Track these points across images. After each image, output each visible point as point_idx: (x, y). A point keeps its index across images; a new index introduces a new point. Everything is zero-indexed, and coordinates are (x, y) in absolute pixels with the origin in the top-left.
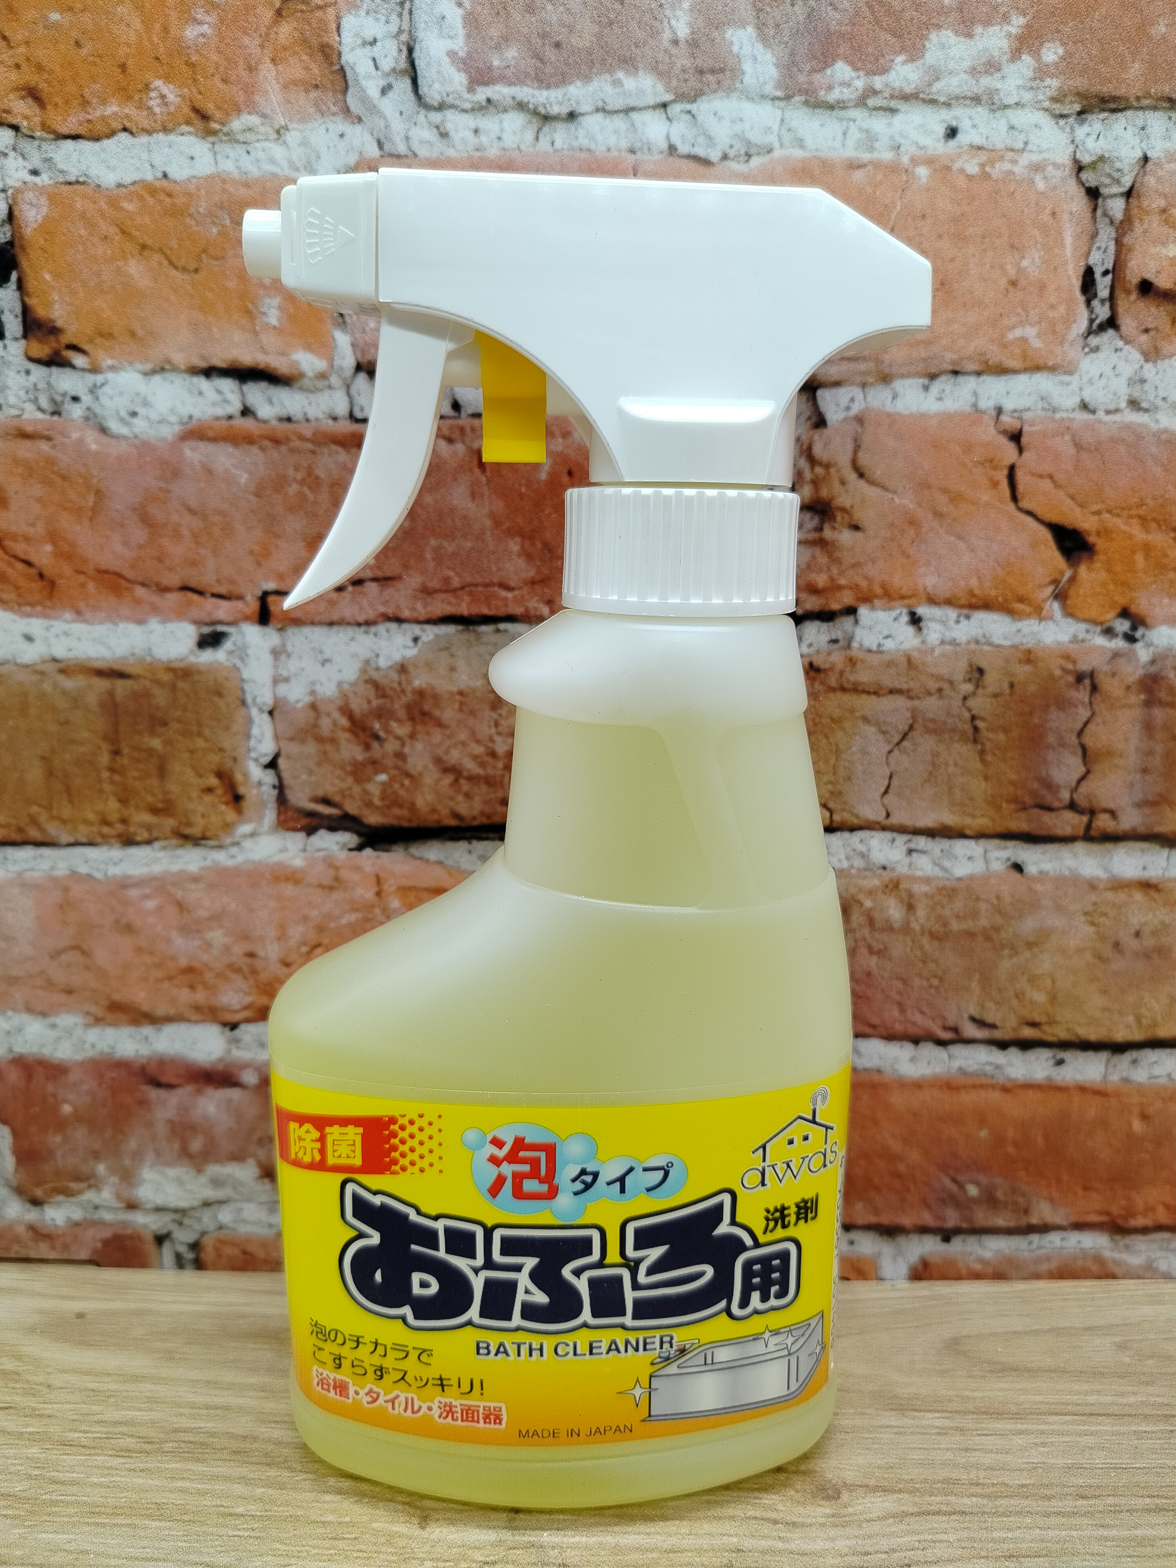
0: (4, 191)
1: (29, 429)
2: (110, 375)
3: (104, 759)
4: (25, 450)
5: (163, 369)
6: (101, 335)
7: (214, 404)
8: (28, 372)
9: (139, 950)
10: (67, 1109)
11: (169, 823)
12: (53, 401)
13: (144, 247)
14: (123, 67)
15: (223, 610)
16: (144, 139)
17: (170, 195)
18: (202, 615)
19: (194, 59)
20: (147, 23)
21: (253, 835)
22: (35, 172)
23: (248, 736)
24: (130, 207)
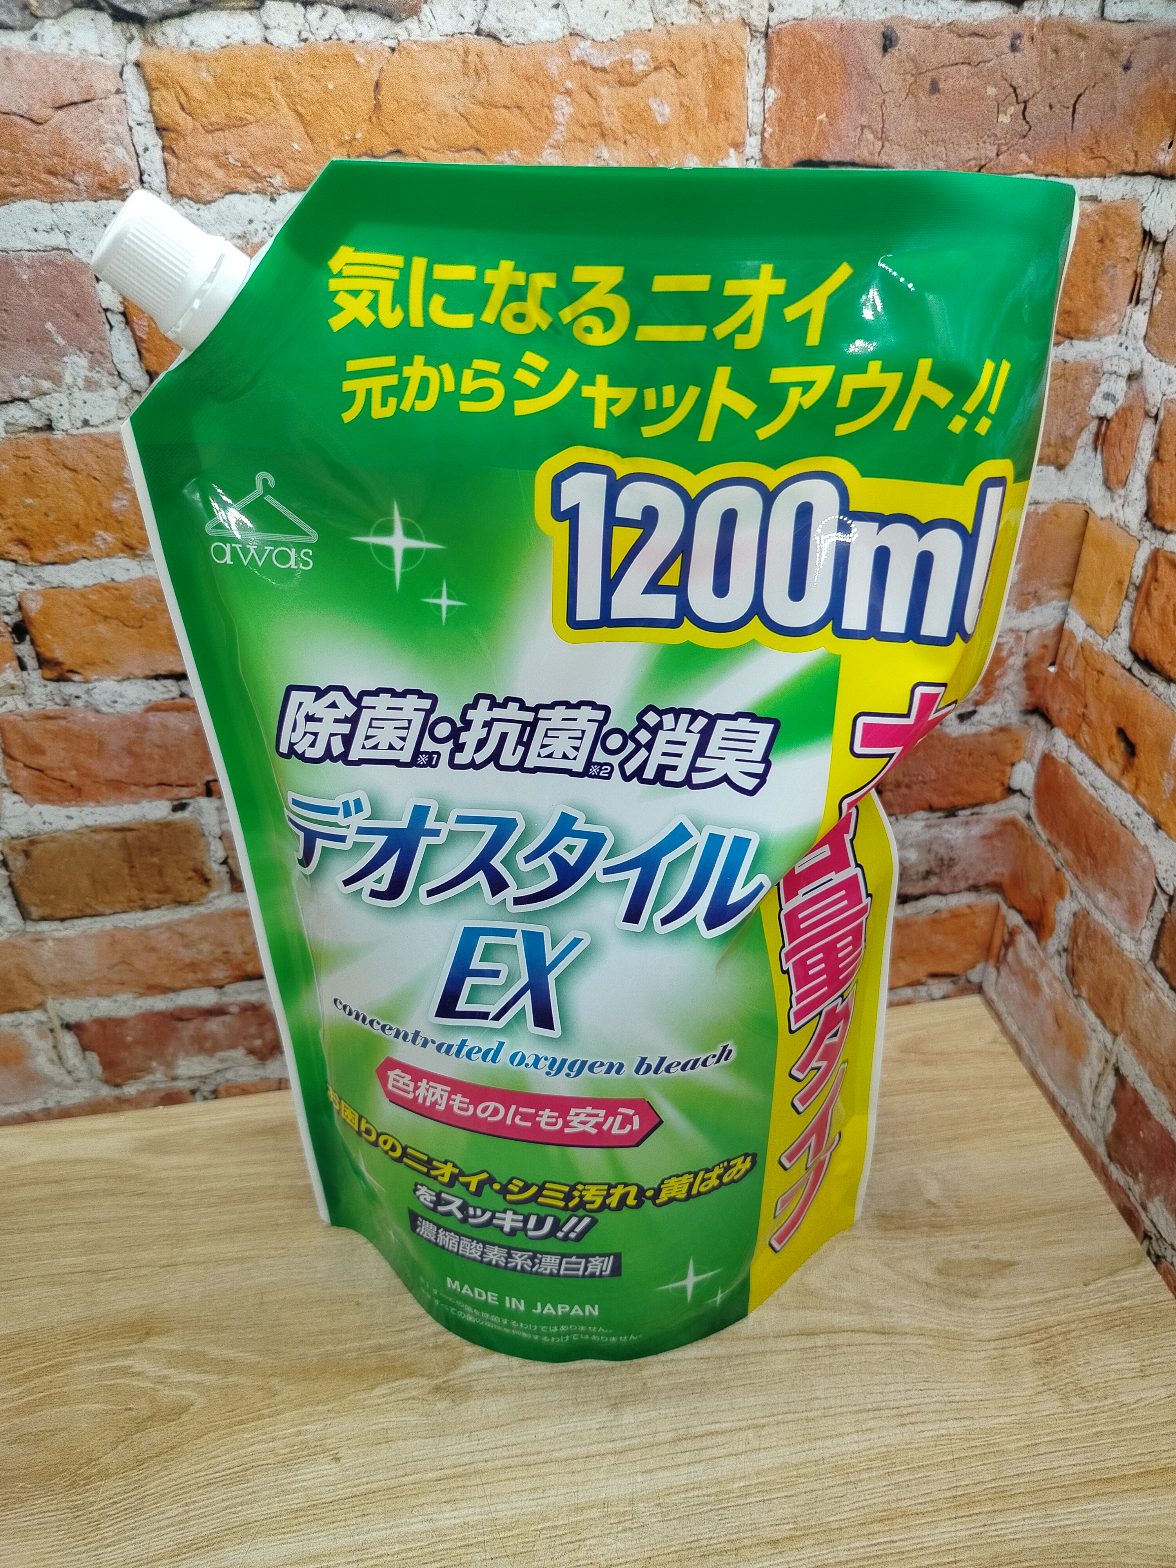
0: (13, 594)
1: (51, 714)
2: (97, 684)
3: (126, 871)
4: (50, 725)
5: (128, 678)
6: (88, 664)
7: (163, 693)
8: (45, 686)
9: (161, 959)
10: (129, 1039)
11: (169, 897)
12: (64, 699)
13: (106, 617)
14: (77, 526)
15: (184, 792)
16: (97, 562)
17: (117, 589)
18: (173, 796)
19: (120, 518)
20: (88, 501)
21: (218, 897)
22: (31, 583)
23: (209, 851)
24: (94, 598)
